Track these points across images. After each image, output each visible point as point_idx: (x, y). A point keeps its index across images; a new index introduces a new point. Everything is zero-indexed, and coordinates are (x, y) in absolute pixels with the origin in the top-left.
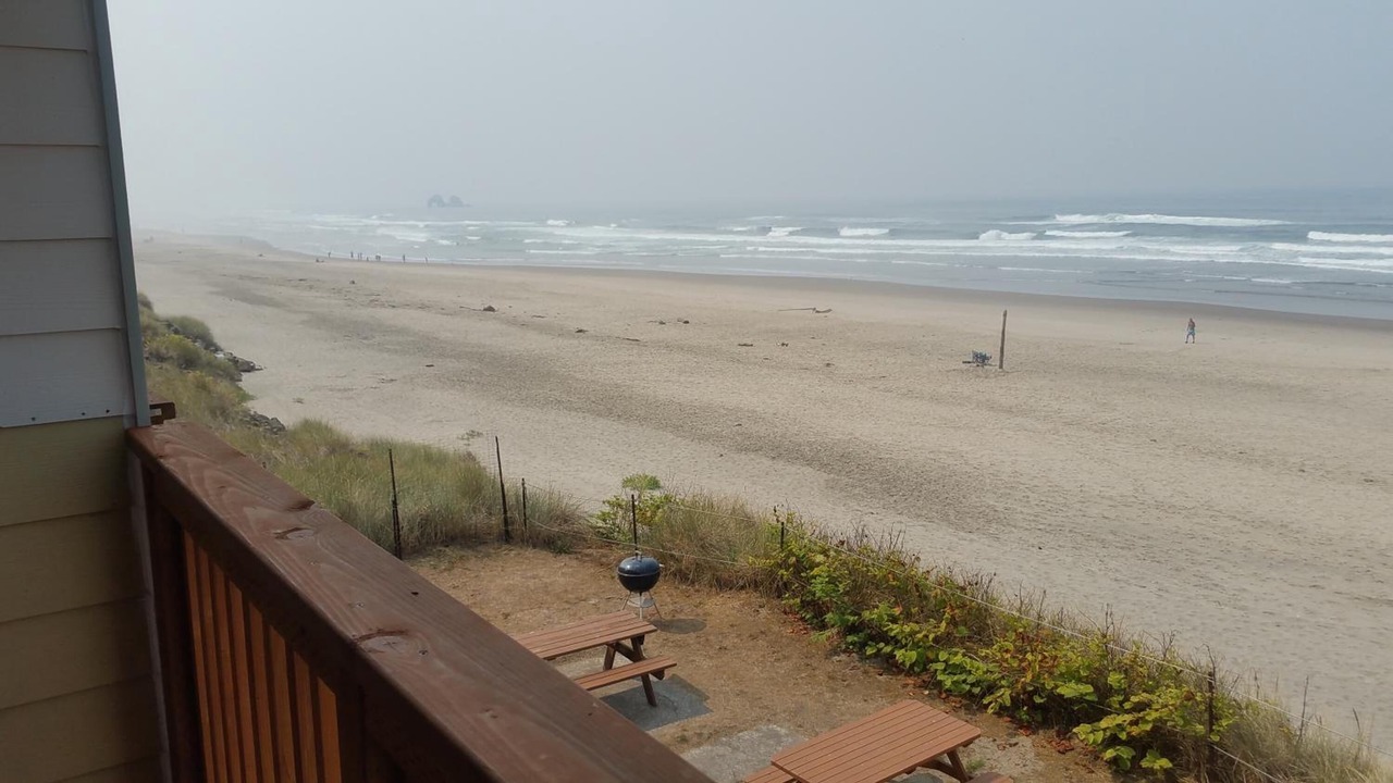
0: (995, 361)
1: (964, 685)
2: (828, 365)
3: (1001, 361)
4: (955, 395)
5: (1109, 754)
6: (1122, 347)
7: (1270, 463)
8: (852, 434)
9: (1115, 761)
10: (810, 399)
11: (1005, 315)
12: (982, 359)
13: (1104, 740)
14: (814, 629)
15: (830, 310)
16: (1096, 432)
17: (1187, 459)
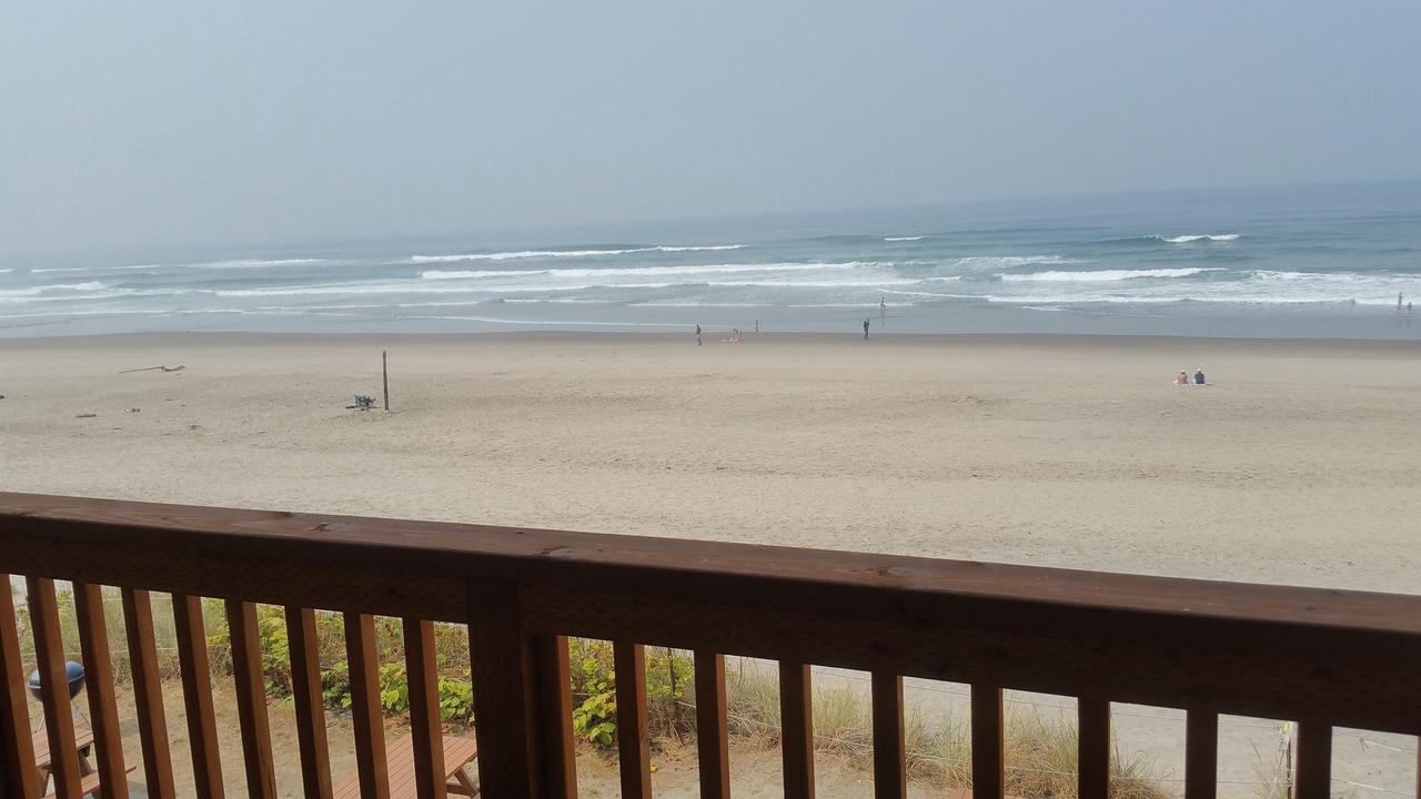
0: (380, 403)
1: (449, 710)
2: (194, 427)
3: (387, 402)
4: (345, 441)
5: (595, 732)
6: (496, 377)
7: (642, 465)
8: (240, 498)
9: (598, 739)
10: (181, 467)
11: (384, 356)
12: (366, 403)
13: (588, 722)
14: (276, 697)
15: (180, 368)
16: (490, 459)
17: (574, 473)
